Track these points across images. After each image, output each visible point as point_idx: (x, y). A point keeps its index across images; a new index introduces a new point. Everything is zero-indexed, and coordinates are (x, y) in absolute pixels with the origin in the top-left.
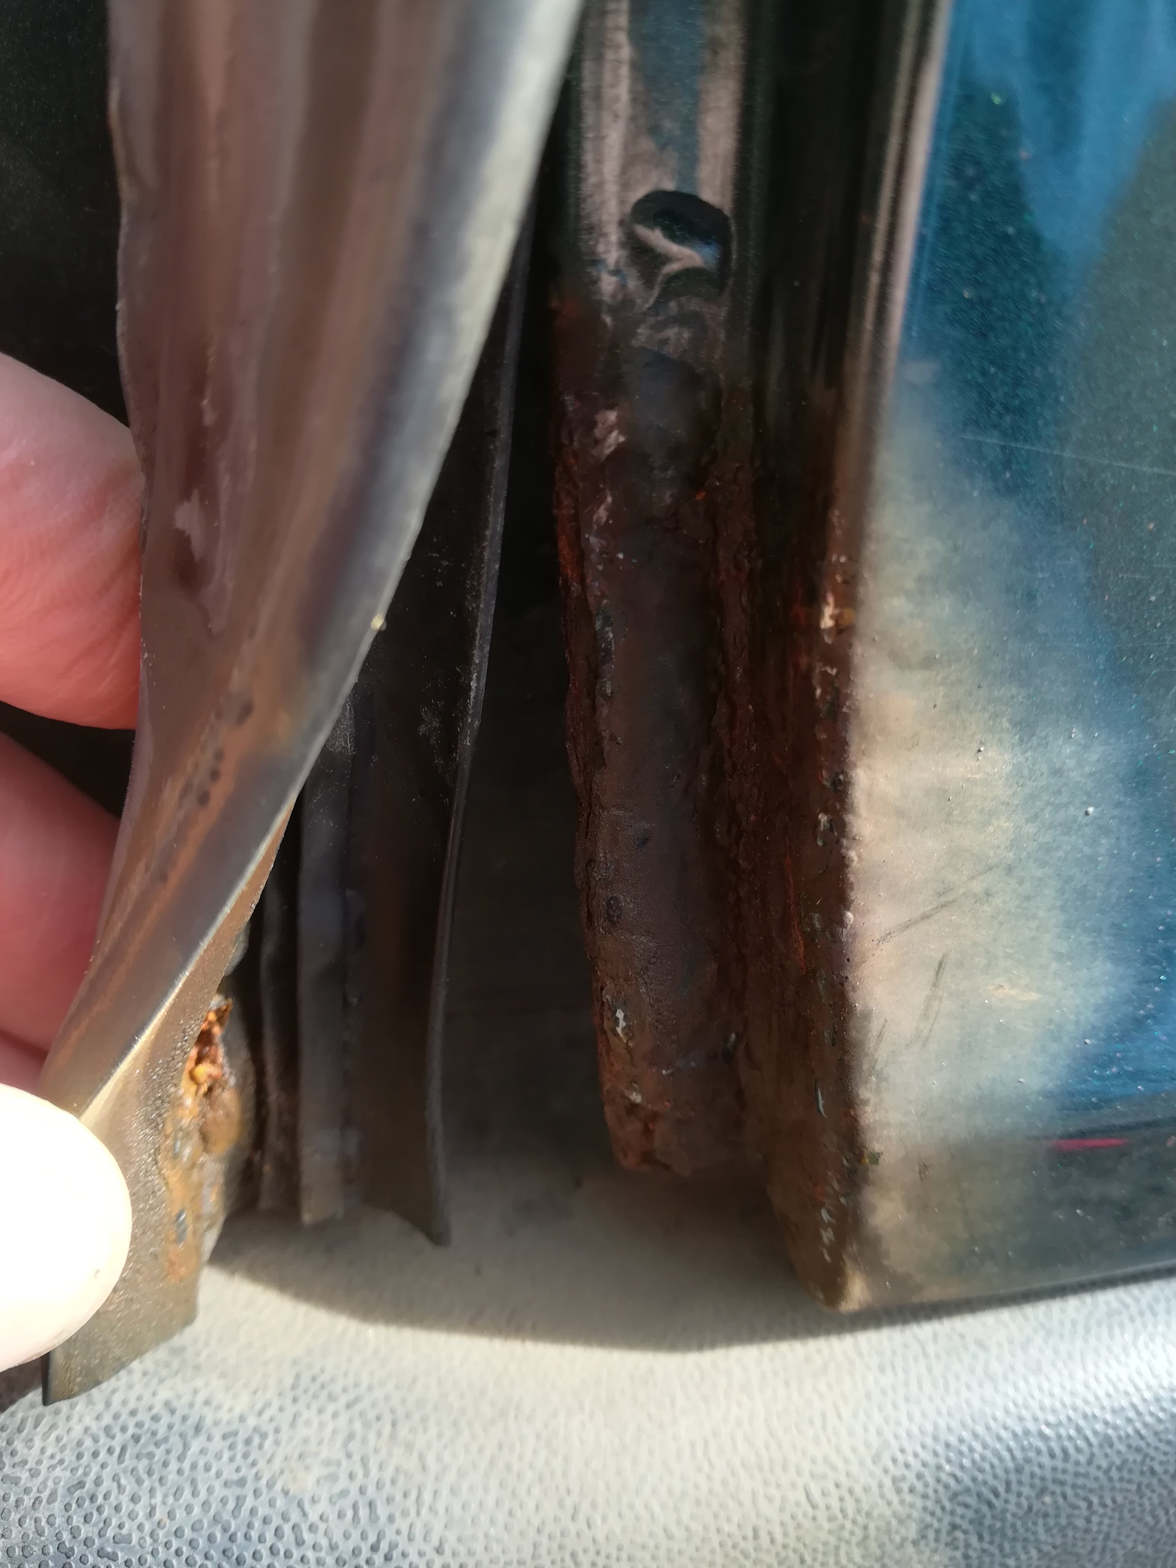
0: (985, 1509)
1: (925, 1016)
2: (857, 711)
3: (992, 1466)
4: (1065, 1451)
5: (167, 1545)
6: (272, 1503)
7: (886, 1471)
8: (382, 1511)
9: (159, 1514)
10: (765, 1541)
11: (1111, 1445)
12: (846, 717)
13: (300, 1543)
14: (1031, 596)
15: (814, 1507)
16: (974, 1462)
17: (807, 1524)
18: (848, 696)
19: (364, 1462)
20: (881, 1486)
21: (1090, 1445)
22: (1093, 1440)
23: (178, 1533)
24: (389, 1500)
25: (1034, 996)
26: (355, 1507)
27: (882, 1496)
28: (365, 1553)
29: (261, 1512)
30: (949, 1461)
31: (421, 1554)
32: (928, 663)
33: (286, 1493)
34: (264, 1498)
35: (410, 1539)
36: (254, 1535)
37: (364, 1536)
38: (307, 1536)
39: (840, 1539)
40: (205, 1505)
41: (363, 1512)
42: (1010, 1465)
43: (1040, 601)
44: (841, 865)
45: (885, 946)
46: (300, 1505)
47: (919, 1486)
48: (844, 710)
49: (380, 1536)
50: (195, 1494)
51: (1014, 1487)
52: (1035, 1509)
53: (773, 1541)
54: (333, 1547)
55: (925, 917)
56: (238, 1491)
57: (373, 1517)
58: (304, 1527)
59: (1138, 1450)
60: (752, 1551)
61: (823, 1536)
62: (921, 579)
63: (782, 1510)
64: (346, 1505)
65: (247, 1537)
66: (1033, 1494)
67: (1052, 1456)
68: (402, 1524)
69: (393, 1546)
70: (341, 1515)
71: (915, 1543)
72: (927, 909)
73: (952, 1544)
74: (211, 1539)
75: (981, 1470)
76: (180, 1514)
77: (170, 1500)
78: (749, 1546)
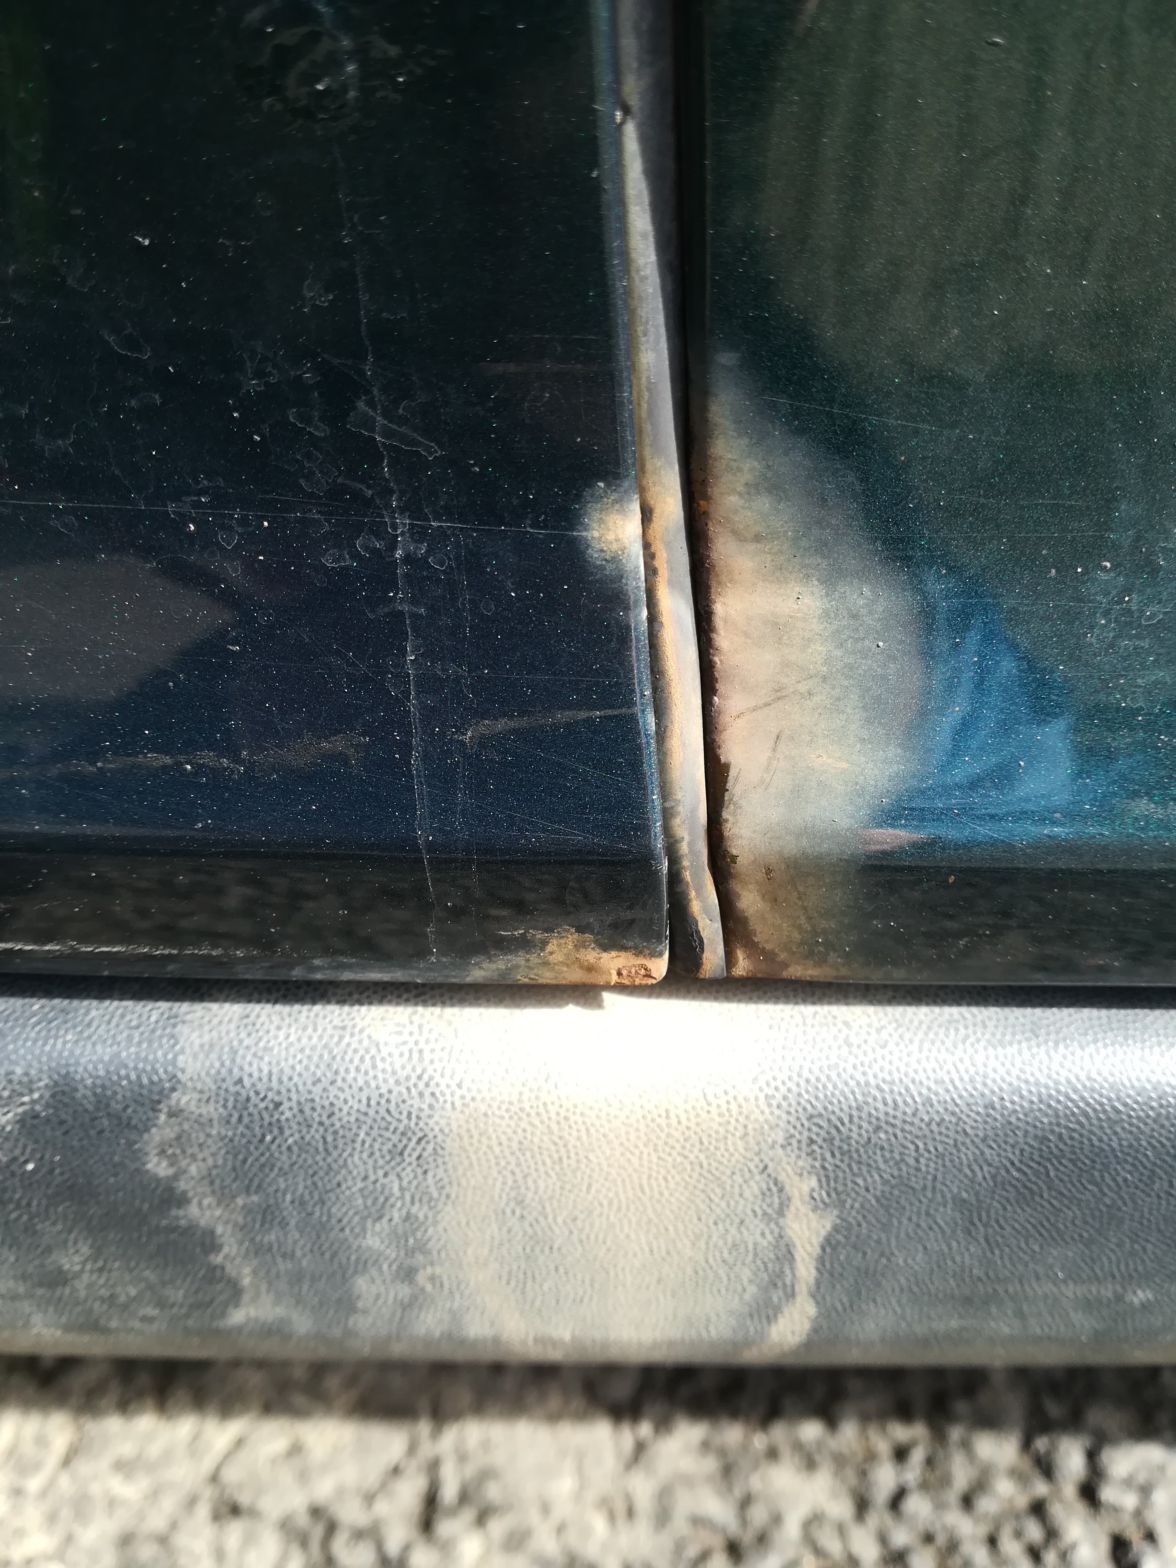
0: (833, 1131)
1: (767, 769)
3: (840, 1102)
4: (895, 1102)
5: (295, 1057)
6: (360, 1042)
7: (761, 1090)
8: (427, 1056)
9: (292, 1038)
10: (674, 1121)
11: (932, 1106)
13: (374, 1067)
15: (709, 1104)
16: (826, 1096)
17: (703, 1114)
19: (420, 1027)
20: (757, 1099)
21: (915, 1102)
22: (917, 1099)
23: (302, 1050)
24: (432, 1051)
25: (845, 765)
26: (411, 1051)
27: (757, 1106)
28: (414, 1080)
29: (353, 1046)
30: (807, 1092)
31: (448, 1086)
33: (369, 1037)
34: (356, 1038)
35: (442, 1076)
36: (347, 1058)
37: (414, 1069)
38: (380, 1065)
39: (727, 1131)
40: (321, 1037)
41: (415, 1055)
42: (854, 1104)
45: (738, 721)
46: (377, 1045)
47: (784, 1104)
49: (424, 1071)
50: (315, 1030)
51: (856, 1120)
52: (873, 1141)
53: (679, 1122)
54: (394, 1073)
55: (767, 705)
56: (341, 1032)
57: (421, 1059)
58: (378, 1058)
59: (953, 1114)
60: (664, 1126)
61: (715, 1126)
63: (686, 1102)
64: (405, 1049)
65: (343, 1059)
66: (871, 1130)
67: (885, 1104)
68: (438, 1066)
69: (431, 1078)
70: (401, 1055)
71: (782, 1146)
72: (768, 700)
73: (811, 1154)
74: (321, 1057)
75: (831, 1103)
76: (304, 1041)
77: (300, 1032)
78: (663, 1122)
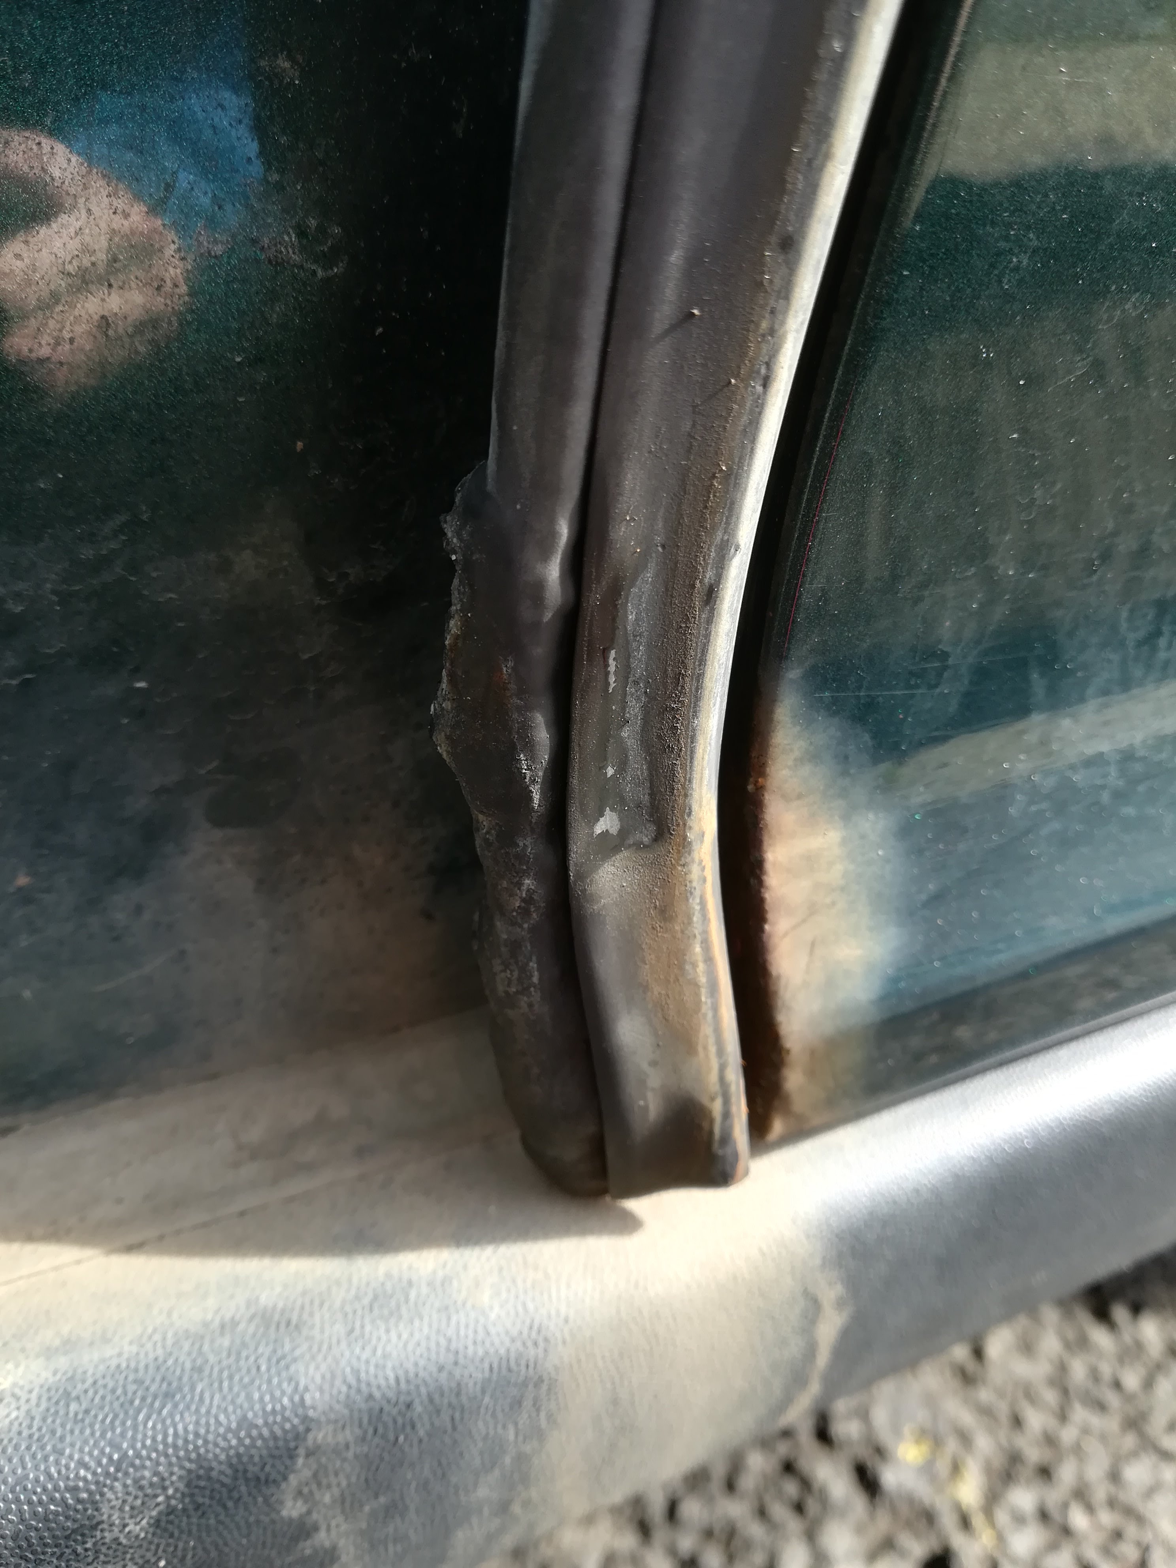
0: (854, 1240)
1: (807, 972)
2: (766, 825)
3: (856, 1215)
4: (893, 1200)
5: (414, 1353)
6: (467, 1315)
7: (799, 1228)
8: (531, 1306)
11: (918, 1193)
12: (761, 829)
13: (488, 1334)
14: (846, 757)
15: (764, 1255)
17: (761, 1265)
18: (763, 819)
19: (513, 1280)
20: (797, 1237)
23: (418, 1344)
24: (533, 1299)
26: (515, 1307)
27: (799, 1242)
28: (526, 1332)
29: (463, 1322)
31: (556, 1326)
32: (800, 796)
34: (462, 1313)
35: (549, 1319)
36: (462, 1335)
37: (523, 1322)
38: (493, 1330)
39: (779, 1271)
40: (430, 1325)
41: (520, 1309)
42: (865, 1212)
43: (850, 759)
44: (762, 901)
45: (785, 939)
46: (484, 1312)
47: (818, 1233)
48: (761, 826)
49: (533, 1320)
50: (422, 1320)
51: (868, 1224)
52: (881, 1237)
53: (743, 1279)
54: (507, 1332)
55: (803, 921)
56: (446, 1313)
57: (526, 1310)
58: (489, 1325)
59: (933, 1194)
60: (732, 1287)
62: (795, 760)
63: (747, 1260)
64: (509, 1307)
65: (458, 1337)
66: (879, 1228)
67: (887, 1203)
68: (543, 1312)
69: (541, 1324)
70: (508, 1313)
71: (818, 1267)
72: (804, 917)
73: (839, 1264)
74: (437, 1343)
76: (417, 1334)
77: (409, 1327)
78: (731, 1284)
